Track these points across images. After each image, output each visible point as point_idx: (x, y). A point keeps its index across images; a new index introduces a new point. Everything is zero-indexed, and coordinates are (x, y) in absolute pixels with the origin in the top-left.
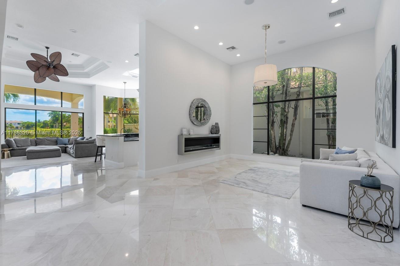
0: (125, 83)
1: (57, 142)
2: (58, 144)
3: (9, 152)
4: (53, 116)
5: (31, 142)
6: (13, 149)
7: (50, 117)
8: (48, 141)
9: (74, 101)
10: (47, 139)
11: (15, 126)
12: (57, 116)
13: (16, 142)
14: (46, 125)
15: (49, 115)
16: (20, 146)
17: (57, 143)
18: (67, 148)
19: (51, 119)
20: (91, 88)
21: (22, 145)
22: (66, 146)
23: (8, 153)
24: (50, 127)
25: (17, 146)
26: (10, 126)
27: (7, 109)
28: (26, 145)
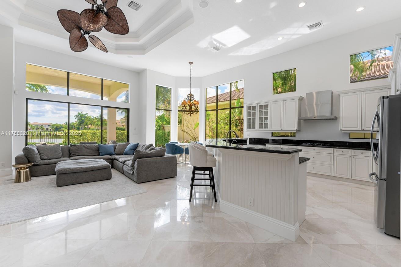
0: (191, 63)
1: (98, 150)
2: (101, 154)
3: (28, 169)
4: (79, 118)
5: (62, 151)
6: (36, 163)
7: (76, 120)
8: (87, 149)
9: (112, 96)
10: (84, 147)
11: (45, 128)
12: (83, 119)
13: (41, 152)
14: (73, 127)
15: (75, 117)
16: (46, 158)
17: (99, 153)
18: (115, 161)
19: (77, 121)
20: (139, 74)
21: (50, 157)
22: (113, 157)
23: (26, 172)
24: (76, 128)
25: (41, 159)
26: (41, 128)
27: (29, 100)
28: (55, 157)
